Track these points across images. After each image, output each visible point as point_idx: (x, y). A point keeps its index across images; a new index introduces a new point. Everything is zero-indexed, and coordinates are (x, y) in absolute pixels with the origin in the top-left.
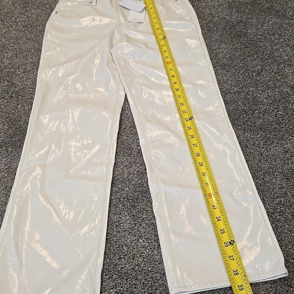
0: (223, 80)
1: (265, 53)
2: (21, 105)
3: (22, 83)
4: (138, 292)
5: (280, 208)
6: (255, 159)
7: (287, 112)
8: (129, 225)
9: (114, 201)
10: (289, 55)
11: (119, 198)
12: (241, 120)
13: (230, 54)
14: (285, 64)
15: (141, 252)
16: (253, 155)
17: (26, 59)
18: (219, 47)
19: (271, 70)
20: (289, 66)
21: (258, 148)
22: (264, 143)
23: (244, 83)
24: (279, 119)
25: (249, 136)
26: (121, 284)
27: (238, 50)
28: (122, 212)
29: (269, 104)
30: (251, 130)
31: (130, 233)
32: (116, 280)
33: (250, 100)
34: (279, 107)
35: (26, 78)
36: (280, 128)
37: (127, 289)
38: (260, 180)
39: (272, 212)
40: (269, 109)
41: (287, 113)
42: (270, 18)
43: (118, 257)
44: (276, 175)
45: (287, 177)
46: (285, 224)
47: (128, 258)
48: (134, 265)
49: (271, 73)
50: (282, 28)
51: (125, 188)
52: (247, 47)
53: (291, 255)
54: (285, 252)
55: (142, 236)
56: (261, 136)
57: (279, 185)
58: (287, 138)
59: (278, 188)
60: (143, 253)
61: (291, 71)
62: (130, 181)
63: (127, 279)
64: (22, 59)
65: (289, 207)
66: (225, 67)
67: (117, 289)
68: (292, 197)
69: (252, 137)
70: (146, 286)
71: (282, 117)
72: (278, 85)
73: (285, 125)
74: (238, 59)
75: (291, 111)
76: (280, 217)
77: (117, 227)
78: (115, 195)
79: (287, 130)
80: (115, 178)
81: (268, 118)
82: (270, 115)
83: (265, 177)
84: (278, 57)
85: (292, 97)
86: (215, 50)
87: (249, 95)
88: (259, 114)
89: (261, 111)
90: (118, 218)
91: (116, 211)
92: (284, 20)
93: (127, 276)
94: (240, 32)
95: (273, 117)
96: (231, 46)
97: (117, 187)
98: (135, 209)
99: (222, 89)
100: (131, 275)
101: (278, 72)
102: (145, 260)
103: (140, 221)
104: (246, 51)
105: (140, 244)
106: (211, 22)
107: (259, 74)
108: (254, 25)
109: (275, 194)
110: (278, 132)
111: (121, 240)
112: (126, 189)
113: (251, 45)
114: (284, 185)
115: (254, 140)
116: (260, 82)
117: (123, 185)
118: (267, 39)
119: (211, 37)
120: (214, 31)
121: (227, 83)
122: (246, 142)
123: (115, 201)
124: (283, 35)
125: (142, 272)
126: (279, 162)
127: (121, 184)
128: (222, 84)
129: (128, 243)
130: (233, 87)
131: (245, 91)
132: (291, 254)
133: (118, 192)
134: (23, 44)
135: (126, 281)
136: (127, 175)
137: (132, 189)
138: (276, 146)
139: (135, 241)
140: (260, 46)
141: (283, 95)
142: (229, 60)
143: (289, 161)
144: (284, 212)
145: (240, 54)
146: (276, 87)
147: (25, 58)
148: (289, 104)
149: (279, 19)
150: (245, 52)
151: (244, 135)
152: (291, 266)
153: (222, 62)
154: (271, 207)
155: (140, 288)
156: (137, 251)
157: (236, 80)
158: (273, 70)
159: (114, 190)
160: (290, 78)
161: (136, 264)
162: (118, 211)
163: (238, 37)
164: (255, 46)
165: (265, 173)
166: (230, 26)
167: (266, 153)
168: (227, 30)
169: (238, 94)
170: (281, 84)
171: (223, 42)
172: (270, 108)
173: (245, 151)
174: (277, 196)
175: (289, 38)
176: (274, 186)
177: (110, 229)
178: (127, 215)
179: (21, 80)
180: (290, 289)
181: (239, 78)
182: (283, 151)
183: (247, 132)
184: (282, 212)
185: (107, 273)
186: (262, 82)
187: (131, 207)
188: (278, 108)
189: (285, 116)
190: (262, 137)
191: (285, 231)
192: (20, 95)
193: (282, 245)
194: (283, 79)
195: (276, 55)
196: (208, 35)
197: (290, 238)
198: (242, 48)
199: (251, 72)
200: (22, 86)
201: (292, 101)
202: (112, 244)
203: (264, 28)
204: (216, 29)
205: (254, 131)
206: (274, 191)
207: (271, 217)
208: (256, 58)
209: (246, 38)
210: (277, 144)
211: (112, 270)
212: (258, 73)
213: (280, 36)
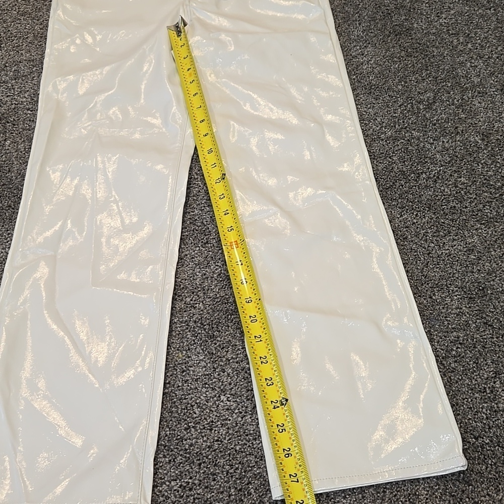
0: (368, 114)
1: (441, 68)
2: (11, 140)
3: (12, 99)
4: (218, 486)
5: (457, 348)
6: (419, 262)
7: (474, 179)
8: (204, 370)
9: (178, 325)
10: (482, 76)
11: (186, 321)
12: (397, 190)
13: (381, 67)
14: (474, 90)
15: (224, 418)
16: (415, 254)
17: (18, 52)
18: (362, 52)
19: (451, 100)
20: (481, 95)
21: (424, 241)
22: (435, 232)
23: (404, 122)
24: (460, 192)
25: (410, 219)
26: (189, 472)
27: (395, 59)
28: (192, 347)
29: (445, 164)
30: (413, 209)
31: (206, 384)
32: (182, 465)
33: (413, 153)
34: (460, 170)
35: (19, 90)
36: (462, 208)
37: (200, 481)
38: (425, 299)
39: (444, 355)
40: (445, 173)
41: (475, 181)
42: (451, 4)
43: (185, 426)
44: (452, 290)
45: (469, 296)
46: (464, 378)
47: (201, 427)
48: (212, 441)
49: (450, 106)
50: (471, 23)
51: (196, 304)
52: (411, 56)
53: (471, 430)
54: (462, 424)
55: (226, 389)
56: (430, 220)
57: (457, 308)
58: (473, 226)
59: (454, 314)
60: (226, 419)
61: (483, 105)
62: (206, 292)
63: (200, 464)
64: (11, 53)
65: (472, 348)
66: (373, 91)
67: (183, 480)
68: (478, 330)
69: (415, 221)
70: (232, 476)
71: (466, 188)
72: (462, 129)
73: (470, 203)
74: (395, 77)
75: (481, 178)
76: (456, 365)
77: (183, 372)
78: (179, 315)
79: (473, 211)
80: (180, 285)
81: (442, 188)
82: (446, 184)
83: (434, 295)
84: (463, 77)
85: (484, 153)
86: (356, 57)
87: (411, 145)
88: (427, 181)
89: (432, 176)
90: (184, 358)
91: (182, 344)
92: (476, 9)
93: (199, 460)
94: (400, 27)
95: (450, 186)
96: (383, 52)
97: (183, 302)
98: (214, 342)
99: (366, 130)
100: (207, 458)
101: (462, 106)
102: (231, 432)
103: (223, 364)
104: (410, 62)
105: (221, 403)
106: (350, 4)
107: (429, 107)
108: (425, 13)
109: (449, 324)
110: (459, 215)
111: (190, 396)
112: (198, 306)
113: (417, 52)
114: (464, 308)
115: (418, 228)
116: (431, 122)
117: (194, 299)
118: (446, 43)
119: (349, 32)
120: (354, 21)
121: (374, 120)
122: (405, 230)
123: (180, 326)
124: (472, 37)
125: (225, 452)
126: (458, 268)
127: (191, 295)
128: (367, 122)
129: (202, 402)
130: (385, 129)
131: (406, 137)
132: (471, 428)
133: (184, 310)
134: (13, 24)
135: (198, 467)
136: (200, 280)
137: (210, 305)
138: (454, 240)
139: (213, 398)
140: (433, 55)
141: (468, 147)
142: (380, 77)
143: (475, 267)
144: (463, 357)
145: (398, 67)
146: (458, 133)
147: (17, 50)
148: (478, 165)
149: (467, 5)
150: (407, 65)
151: (400, 217)
152: (470, 449)
153: (368, 80)
154: (442, 347)
155: (222, 481)
156: (216, 416)
157: (390, 115)
158: (453, 100)
159: (177, 307)
160: (482, 118)
161: (216, 438)
162: (185, 344)
163: (396, 35)
164: (425, 55)
165: (435, 286)
166: (382, 13)
167: (436, 252)
168: (377, 21)
169: (394, 142)
170: (466, 127)
171: (369, 43)
172: (446, 170)
173: (402, 246)
174: (453, 328)
175: (482, 42)
176: (447, 310)
177: (171, 376)
178: (201, 351)
179: (10, 93)
180: (468, 488)
181: (396, 112)
182: (465, 249)
183: (407, 212)
184: (460, 355)
185: (166, 454)
186: (433, 123)
187: (207, 339)
188: (459, 172)
189: (470, 186)
190: (431, 222)
191: (464, 390)
192: (8, 122)
193: (458, 412)
194: (470, 119)
195: (459, 74)
196: (343, 29)
197: (472, 401)
198: (402, 57)
199: (416, 103)
200: (12, 104)
201: (484, 159)
202: (175, 402)
203: (441, 20)
204: (359, 17)
205: (418, 212)
206: (448, 319)
207: (441, 363)
208: (425, 77)
209: (410, 38)
210: (456, 236)
211: (175, 448)
212: (428, 105)
213: (467, 39)
